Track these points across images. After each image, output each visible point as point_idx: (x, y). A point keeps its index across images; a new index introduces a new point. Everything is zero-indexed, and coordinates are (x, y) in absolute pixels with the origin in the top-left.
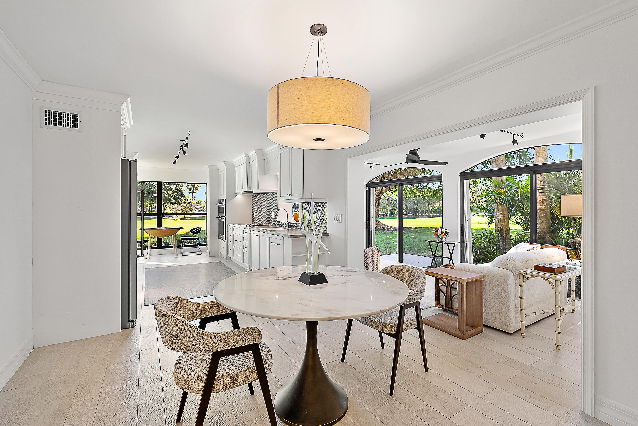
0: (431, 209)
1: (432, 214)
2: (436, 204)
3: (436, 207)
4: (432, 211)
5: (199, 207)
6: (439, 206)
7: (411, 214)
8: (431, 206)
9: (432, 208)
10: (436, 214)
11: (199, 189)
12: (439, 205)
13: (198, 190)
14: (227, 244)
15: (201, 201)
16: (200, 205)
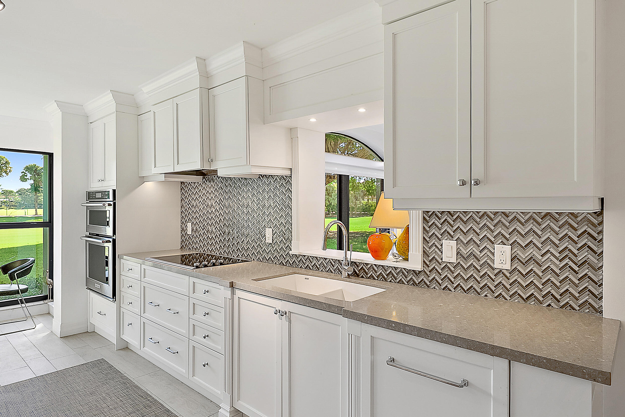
0: (358, 206)
1: (359, 212)
2: (365, 199)
3: (365, 203)
4: (359, 208)
5: (8, 200)
6: (367, 202)
7: (334, 212)
8: (358, 202)
9: (359, 204)
10: (363, 213)
11: (8, 171)
12: (368, 200)
13: (7, 174)
14: (119, 308)
15: (12, 192)
16: (10, 198)
